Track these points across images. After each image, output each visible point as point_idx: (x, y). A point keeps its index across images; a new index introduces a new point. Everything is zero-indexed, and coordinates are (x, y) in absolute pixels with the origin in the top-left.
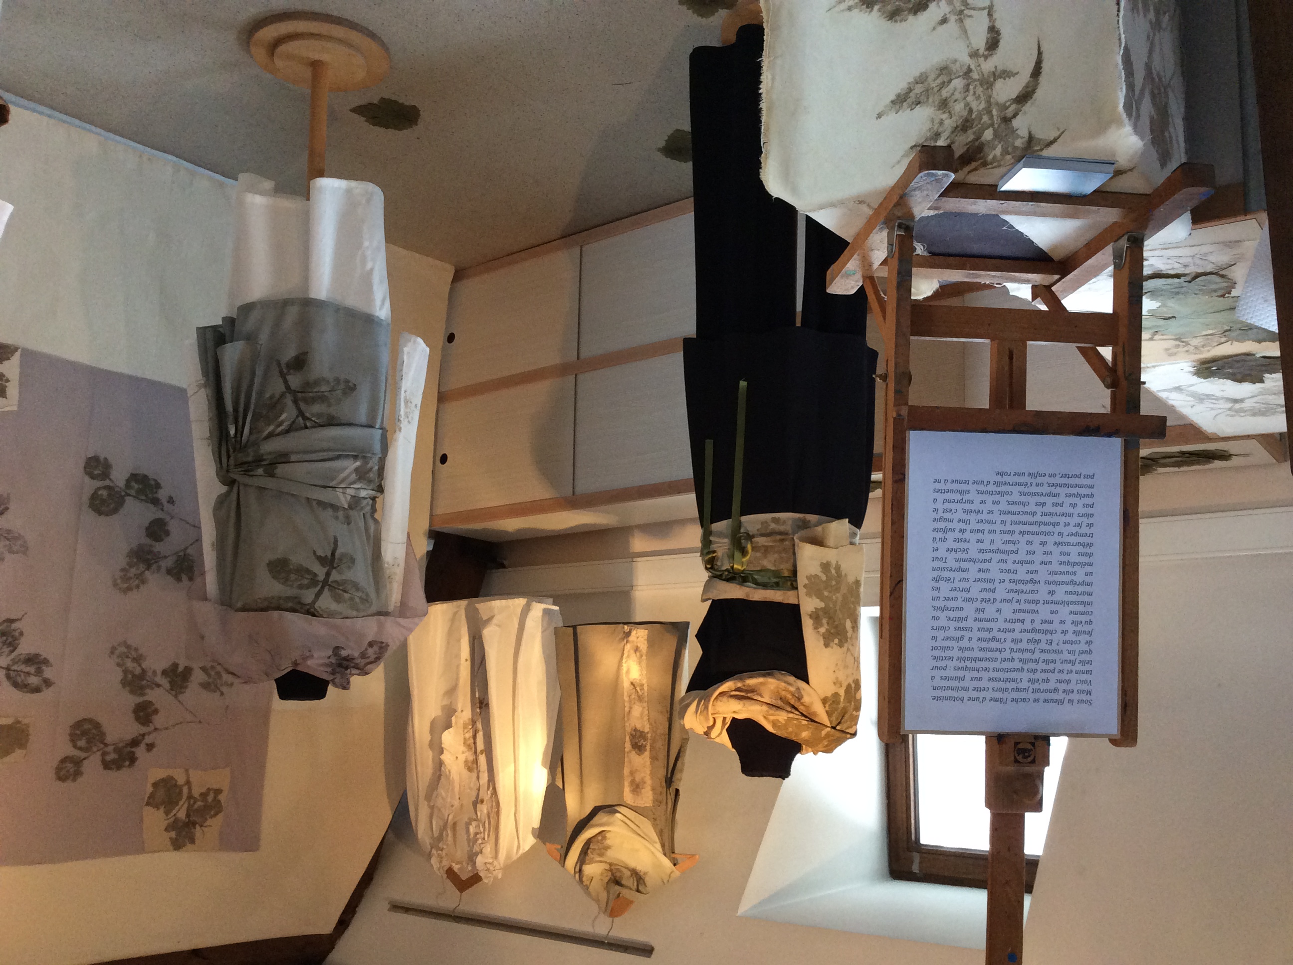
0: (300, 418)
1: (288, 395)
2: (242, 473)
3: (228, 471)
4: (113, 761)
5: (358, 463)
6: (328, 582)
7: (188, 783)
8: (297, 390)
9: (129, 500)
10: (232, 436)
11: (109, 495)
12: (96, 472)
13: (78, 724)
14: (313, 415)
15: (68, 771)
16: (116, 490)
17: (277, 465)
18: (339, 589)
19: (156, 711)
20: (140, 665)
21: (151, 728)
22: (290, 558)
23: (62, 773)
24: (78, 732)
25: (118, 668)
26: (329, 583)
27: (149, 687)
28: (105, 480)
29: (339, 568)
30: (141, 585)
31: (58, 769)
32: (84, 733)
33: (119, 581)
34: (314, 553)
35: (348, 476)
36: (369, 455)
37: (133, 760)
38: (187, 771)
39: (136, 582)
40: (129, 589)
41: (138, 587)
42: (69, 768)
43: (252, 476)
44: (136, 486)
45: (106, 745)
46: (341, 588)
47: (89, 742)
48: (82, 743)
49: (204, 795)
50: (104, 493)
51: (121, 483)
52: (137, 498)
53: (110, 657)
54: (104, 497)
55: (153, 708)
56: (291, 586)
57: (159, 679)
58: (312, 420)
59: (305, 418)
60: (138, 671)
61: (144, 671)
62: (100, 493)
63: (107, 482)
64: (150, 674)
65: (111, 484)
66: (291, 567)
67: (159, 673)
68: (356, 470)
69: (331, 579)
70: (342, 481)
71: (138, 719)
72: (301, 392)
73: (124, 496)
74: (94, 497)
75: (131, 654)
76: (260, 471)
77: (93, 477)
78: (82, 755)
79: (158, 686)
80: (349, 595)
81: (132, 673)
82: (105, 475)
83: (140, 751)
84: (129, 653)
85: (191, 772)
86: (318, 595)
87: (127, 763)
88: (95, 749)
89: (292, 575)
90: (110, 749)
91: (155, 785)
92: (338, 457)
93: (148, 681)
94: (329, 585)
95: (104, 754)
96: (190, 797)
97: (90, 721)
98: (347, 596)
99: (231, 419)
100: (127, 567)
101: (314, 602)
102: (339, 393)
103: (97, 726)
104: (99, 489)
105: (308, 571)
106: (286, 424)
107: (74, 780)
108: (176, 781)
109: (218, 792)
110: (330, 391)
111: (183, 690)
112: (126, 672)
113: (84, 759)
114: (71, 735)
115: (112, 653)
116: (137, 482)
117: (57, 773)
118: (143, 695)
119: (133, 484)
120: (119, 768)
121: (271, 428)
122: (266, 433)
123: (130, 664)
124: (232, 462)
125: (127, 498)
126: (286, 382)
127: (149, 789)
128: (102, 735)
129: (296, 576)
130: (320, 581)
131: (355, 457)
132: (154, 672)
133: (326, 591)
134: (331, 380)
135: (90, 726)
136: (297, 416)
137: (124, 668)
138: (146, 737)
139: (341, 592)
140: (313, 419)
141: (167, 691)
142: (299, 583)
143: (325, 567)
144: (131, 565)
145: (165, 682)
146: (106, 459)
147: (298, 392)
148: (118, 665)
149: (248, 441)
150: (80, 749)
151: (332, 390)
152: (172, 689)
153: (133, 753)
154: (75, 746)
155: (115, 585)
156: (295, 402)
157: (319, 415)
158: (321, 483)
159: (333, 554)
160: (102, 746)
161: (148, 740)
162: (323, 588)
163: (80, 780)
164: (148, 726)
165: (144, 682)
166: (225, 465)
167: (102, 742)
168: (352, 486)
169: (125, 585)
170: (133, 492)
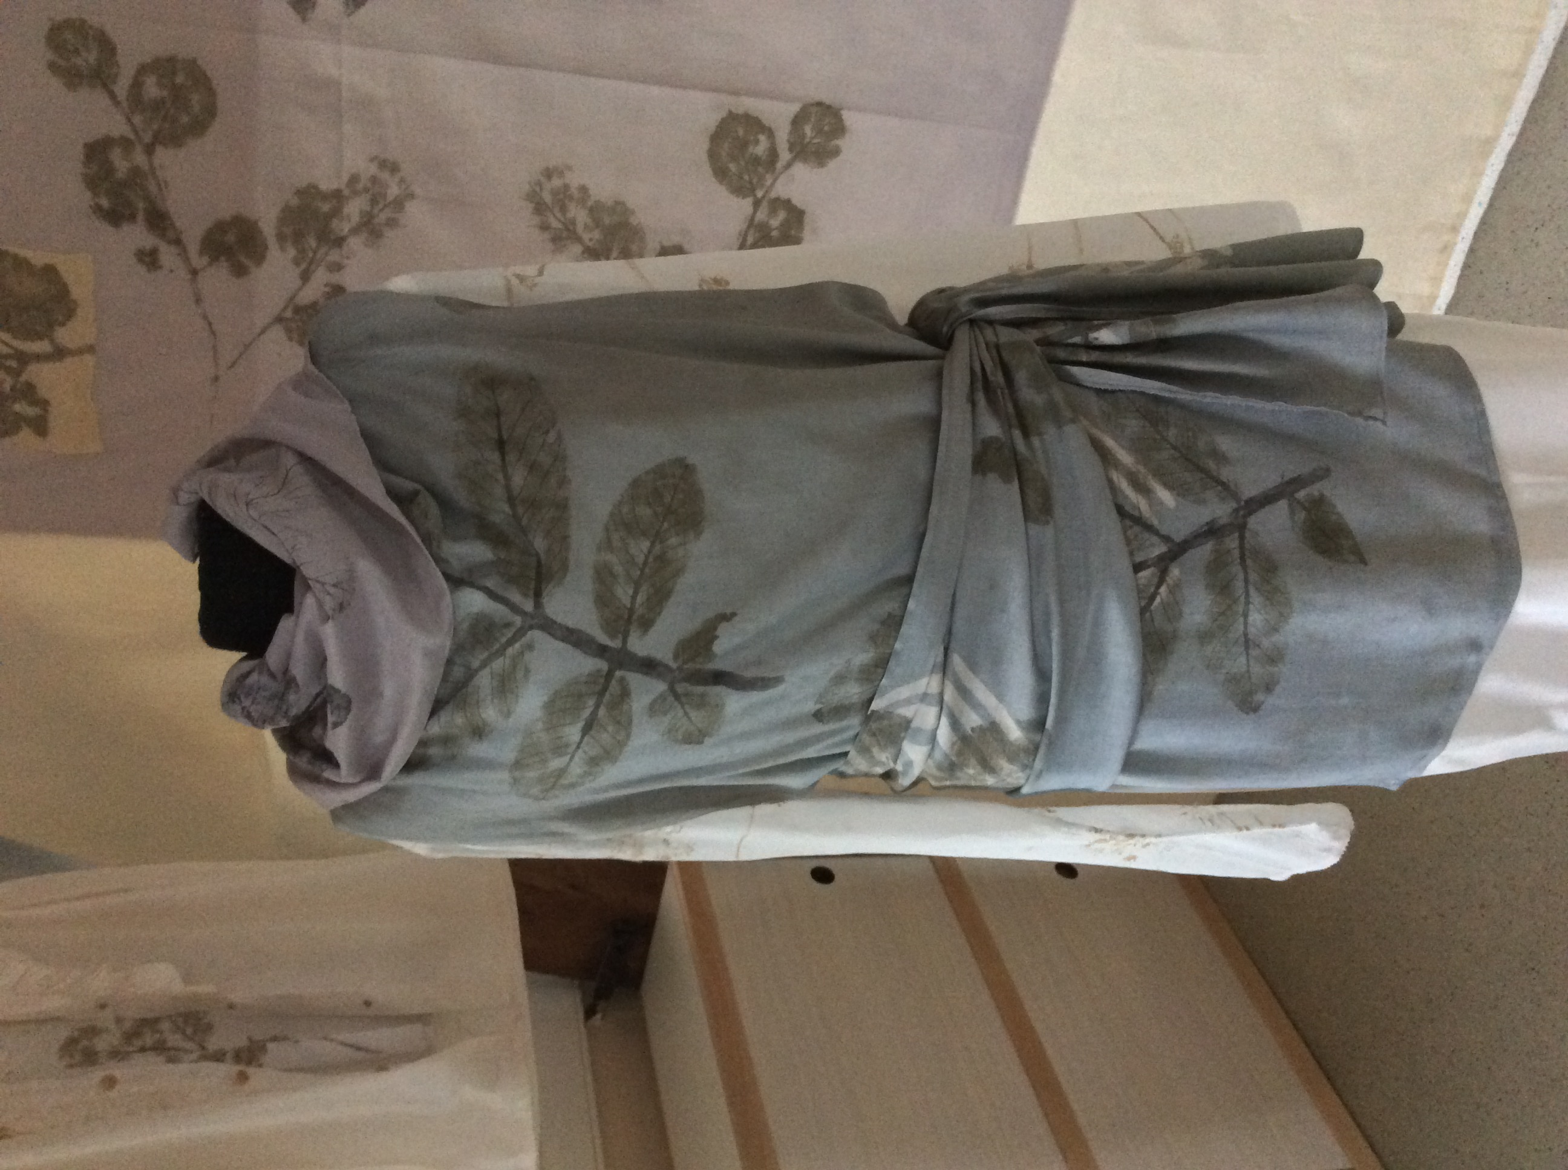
0: (1160, 549)
1: (1231, 505)
2: (978, 369)
3: (972, 322)
4: (109, 170)
5: (1015, 733)
6: (621, 666)
7: (60, 353)
8: (1247, 534)
9: (745, 205)
10: (1093, 335)
11: (756, 161)
12: (808, 130)
13: (200, 79)
14: (1174, 589)
15: (77, 51)
16: (768, 176)
17: (1016, 484)
18: (597, 707)
19: (240, 271)
20: (355, 231)
21: (198, 261)
22: (707, 535)
23: (68, 35)
24: (180, 79)
25: (345, 178)
26: (618, 674)
27: (302, 251)
28: (791, 150)
29: (671, 699)
30: (547, 235)
31: (79, 27)
32: (178, 95)
33: (556, 182)
34: (726, 618)
35: (976, 705)
36: (1038, 764)
37: (116, 216)
38: (91, 349)
39: (555, 224)
40: (540, 208)
41: (544, 227)
42: (84, 54)
43: (973, 404)
44: (775, 223)
45: (149, 150)
46: (602, 712)
47: (157, 105)
48: (152, 89)
49: (29, 393)
50: (760, 149)
51: (783, 188)
52: (749, 227)
53: (372, 160)
54: (751, 149)
55: (246, 261)
56: (607, 545)
57: (321, 278)
58: (1158, 587)
59: (1164, 563)
60: (343, 227)
61: (340, 242)
62: (762, 138)
63: (785, 156)
64: (334, 256)
65: (779, 165)
66: (673, 541)
67: (335, 278)
68: (993, 729)
69: (635, 680)
70: (963, 692)
71: (220, 227)
72: (1242, 547)
73: (755, 196)
74: (754, 124)
75: (381, 210)
76: (992, 428)
77: (797, 121)
78: (122, 87)
79: (305, 277)
80: (576, 738)
81: (336, 212)
82: (802, 151)
83: (137, 235)
84: (385, 206)
85: (89, 360)
86: (575, 638)
87: (105, 202)
88: (137, 119)
89: (645, 545)
90: (140, 158)
91: (50, 272)
92: (1042, 675)
93: (315, 252)
94: (609, 675)
95: (126, 144)
96: (24, 359)
97: (211, 111)
98: (573, 733)
99: (1149, 330)
100: (590, 203)
101: (549, 627)
102: (1239, 664)
103: (199, 127)
104: (770, 133)
105: (660, 596)
106: (1143, 505)
107: (52, 66)
108: (63, 324)
109: (40, 427)
110: (1246, 635)
111: (295, 336)
112: (337, 196)
113: (112, 96)
114: (172, 60)
115: (383, 164)
116: (786, 225)
117: (68, 24)
118: (281, 238)
119: (782, 215)
120: (92, 183)
121: (1125, 457)
122: (1109, 442)
123: (354, 208)
124: (1006, 335)
125: (749, 201)
126: (1267, 499)
127: (38, 258)
128: (175, 140)
129: (640, 559)
130: (625, 641)
131: (1038, 725)
132: (337, 267)
133: (588, 664)
134: (1276, 638)
135: (196, 108)
136: (1166, 539)
137: (346, 192)
138: (173, 249)
139: (586, 713)
140: (1163, 590)
141: (292, 299)
142: (618, 569)
143: (676, 657)
144: (595, 211)
145: (312, 292)
146: (836, 152)
147: (1242, 538)
148: (354, 179)
149: (1079, 385)
150: (137, 85)
151: (1248, 643)
152: (297, 310)
153: (132, 218)
154: (143, 70)
155: (549, 174)
156: (1212, 531)
157: (1172, 610)
158: (959, 626)
159: (720, 678)
160: (147, 138)
161: (168, 255)
162: (602, 651)
163: (56, 84)
164: (201, 253)
165: (312, 242)
166: (993, 311)
167: (158, 139)
168: (944, 721)
169: (547, 197)
170: (761, 216)
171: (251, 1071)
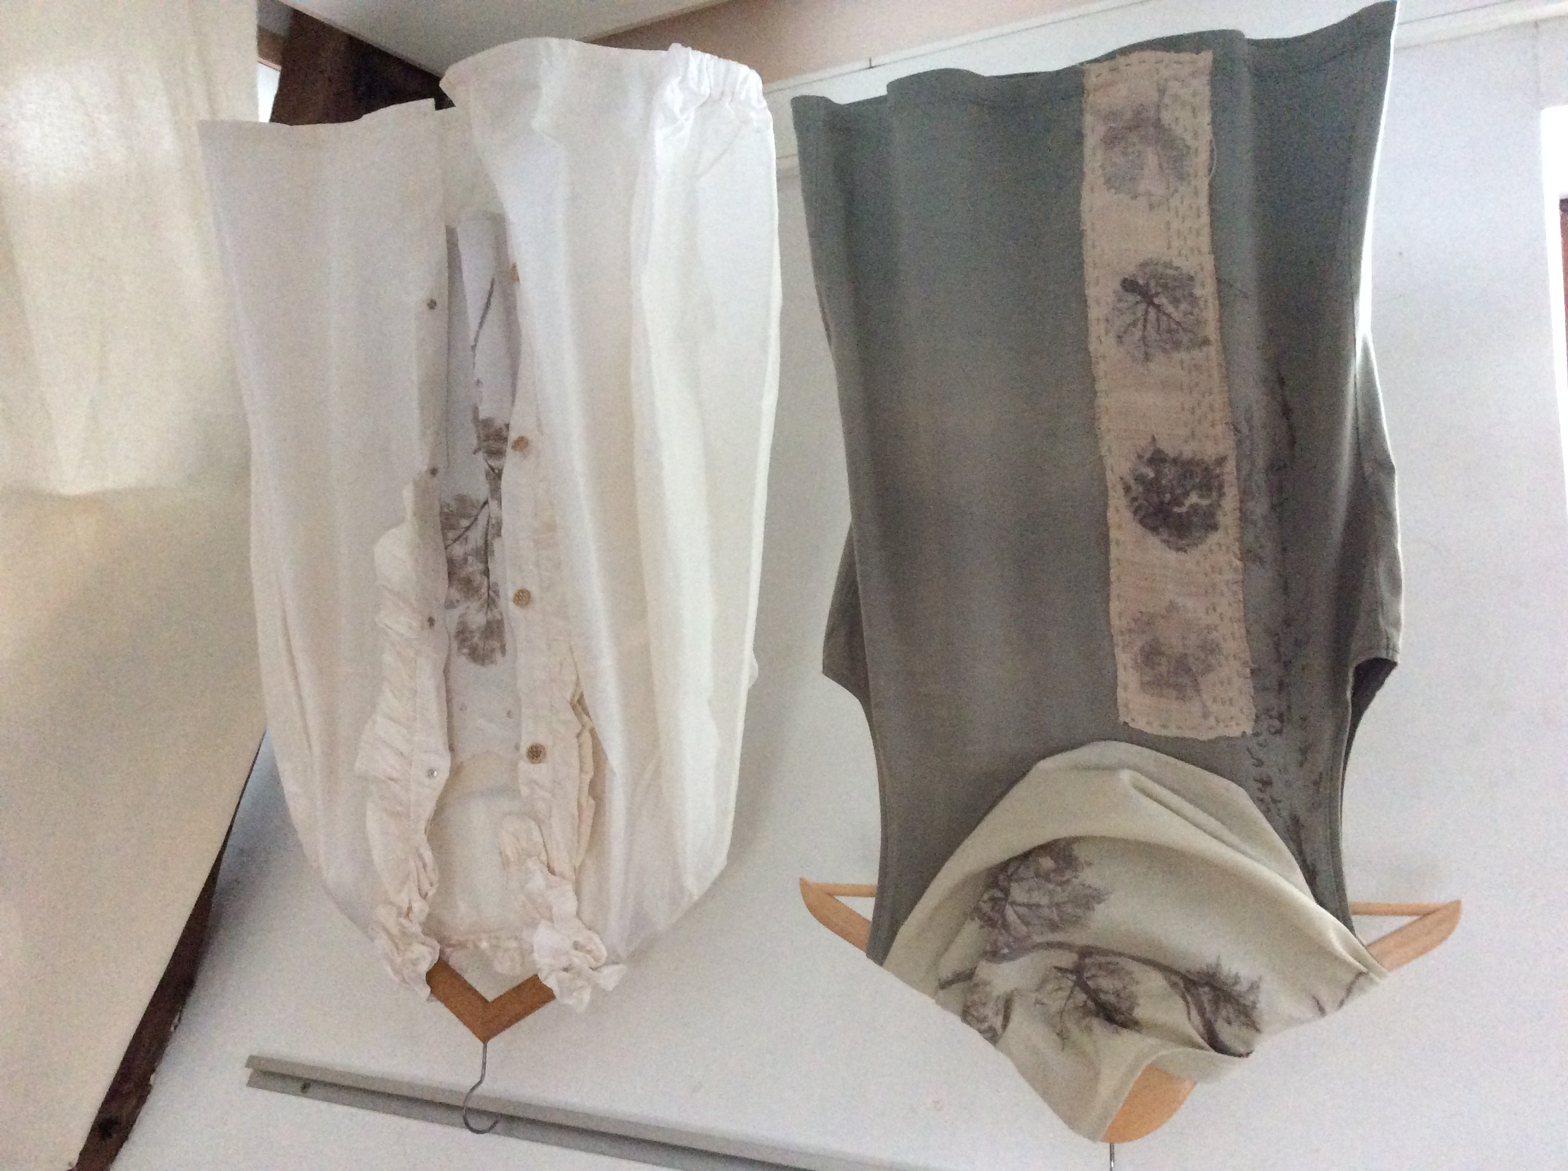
171: (513, 436)
